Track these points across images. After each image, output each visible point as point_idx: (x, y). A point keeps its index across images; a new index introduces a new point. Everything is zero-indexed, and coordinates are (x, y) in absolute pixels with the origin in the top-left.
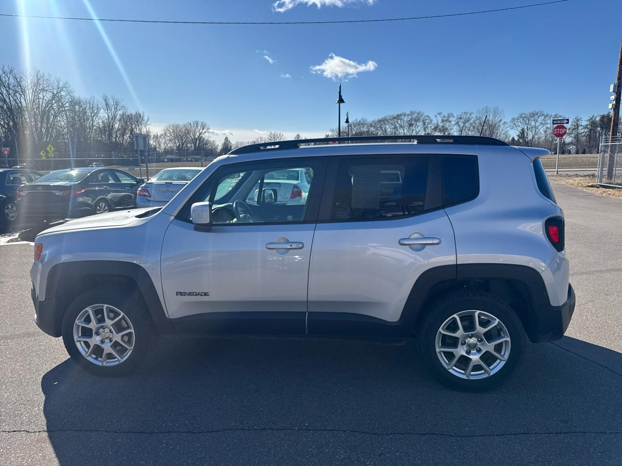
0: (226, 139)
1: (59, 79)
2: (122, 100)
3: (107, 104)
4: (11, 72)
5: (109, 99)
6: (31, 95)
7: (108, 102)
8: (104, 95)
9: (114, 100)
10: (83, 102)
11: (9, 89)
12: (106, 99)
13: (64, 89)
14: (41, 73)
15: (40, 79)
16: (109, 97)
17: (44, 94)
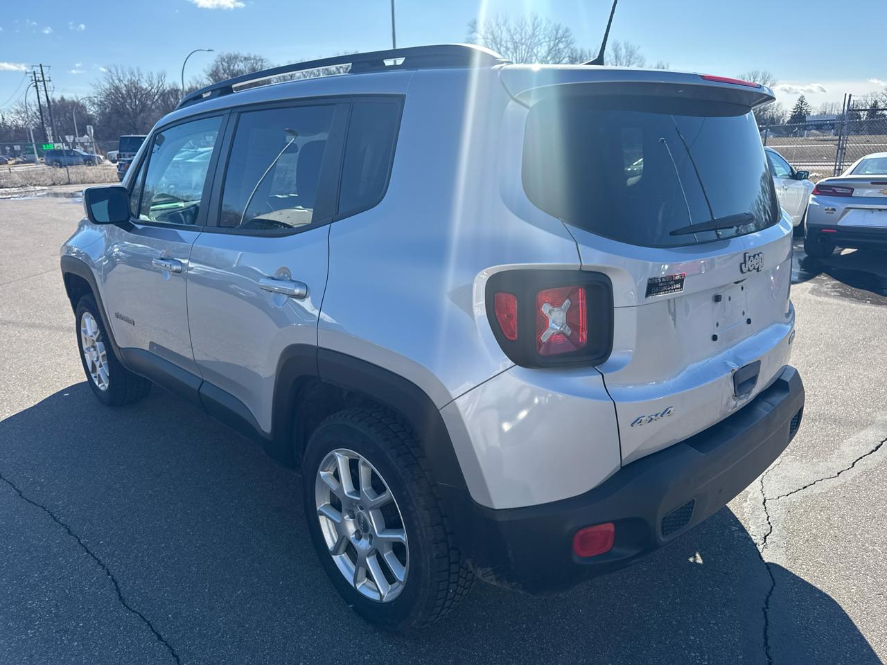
0: (802, 100)
1: (559, 26)
2: (639, 47)
3: (616, 56)
4: (505, 22)
5: (620, 49)
6: (523, 52)
7: (620, 52)
8: (615, 43)
9: (627, 48)
10: (586, 56)
11: (501, 46)
12: (616, 48)
13: (563, 39)
14: (539, 19)
15: (536, 28)
16: (622, 45)
17: (539, 49)
